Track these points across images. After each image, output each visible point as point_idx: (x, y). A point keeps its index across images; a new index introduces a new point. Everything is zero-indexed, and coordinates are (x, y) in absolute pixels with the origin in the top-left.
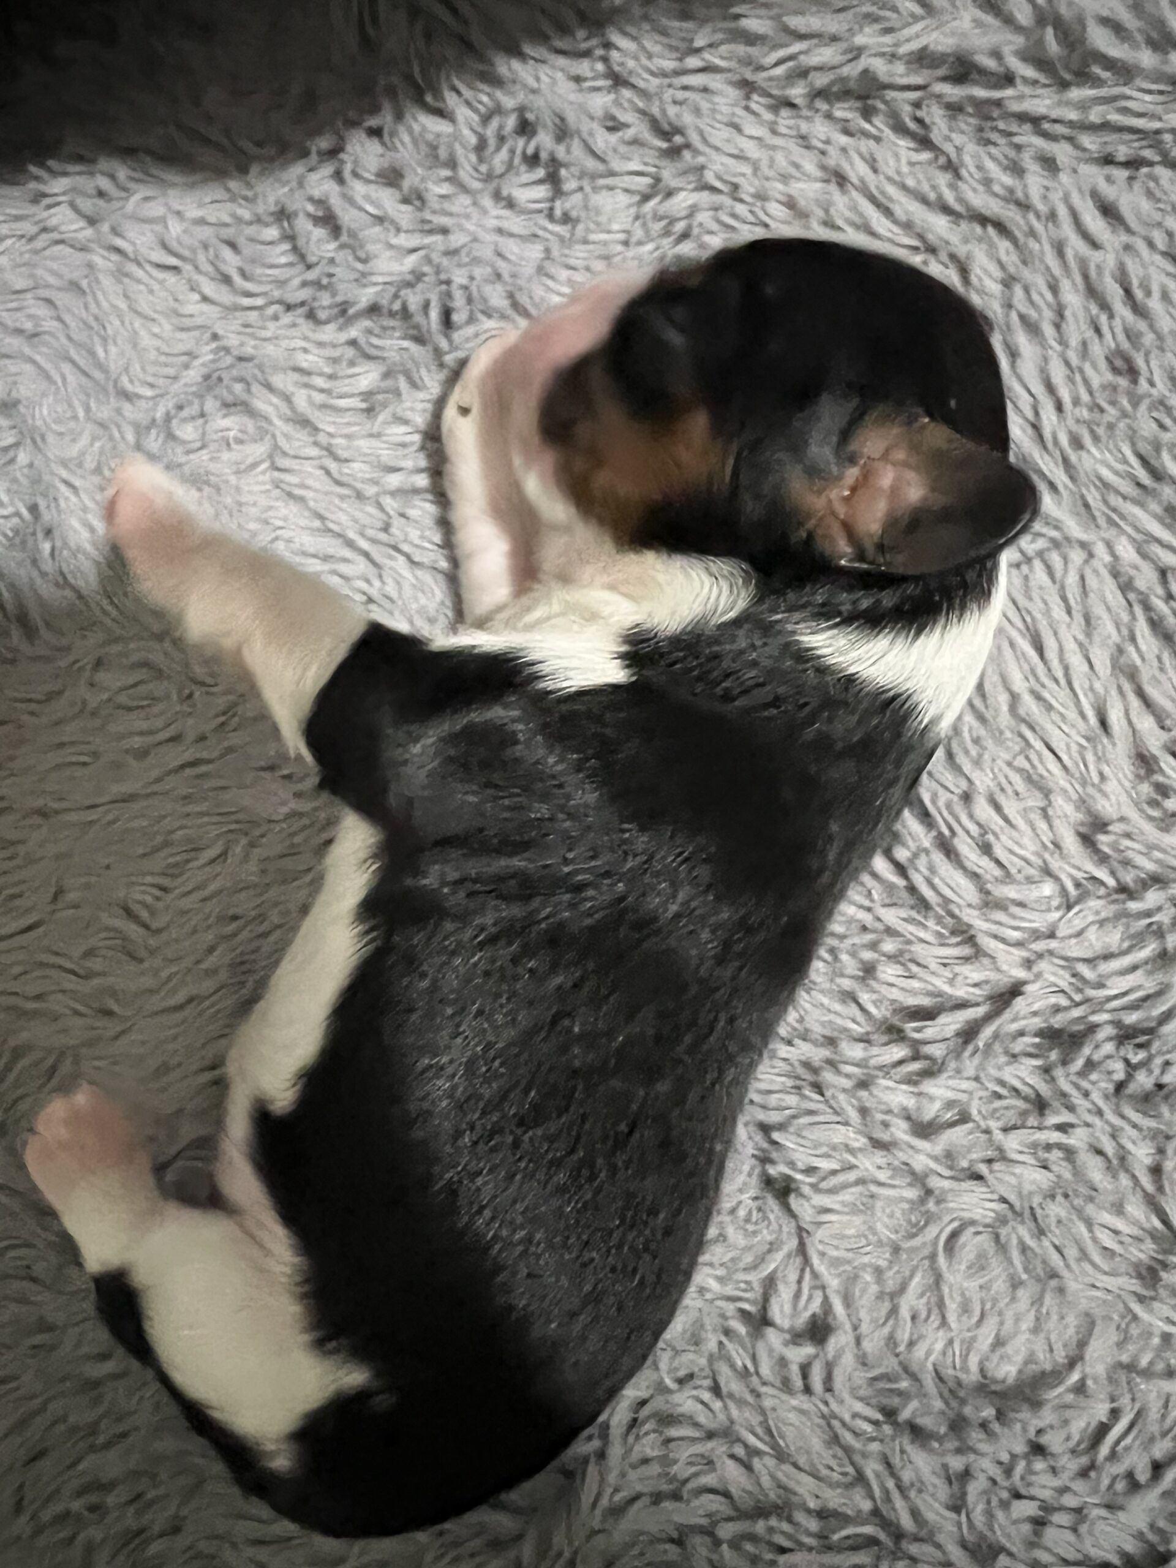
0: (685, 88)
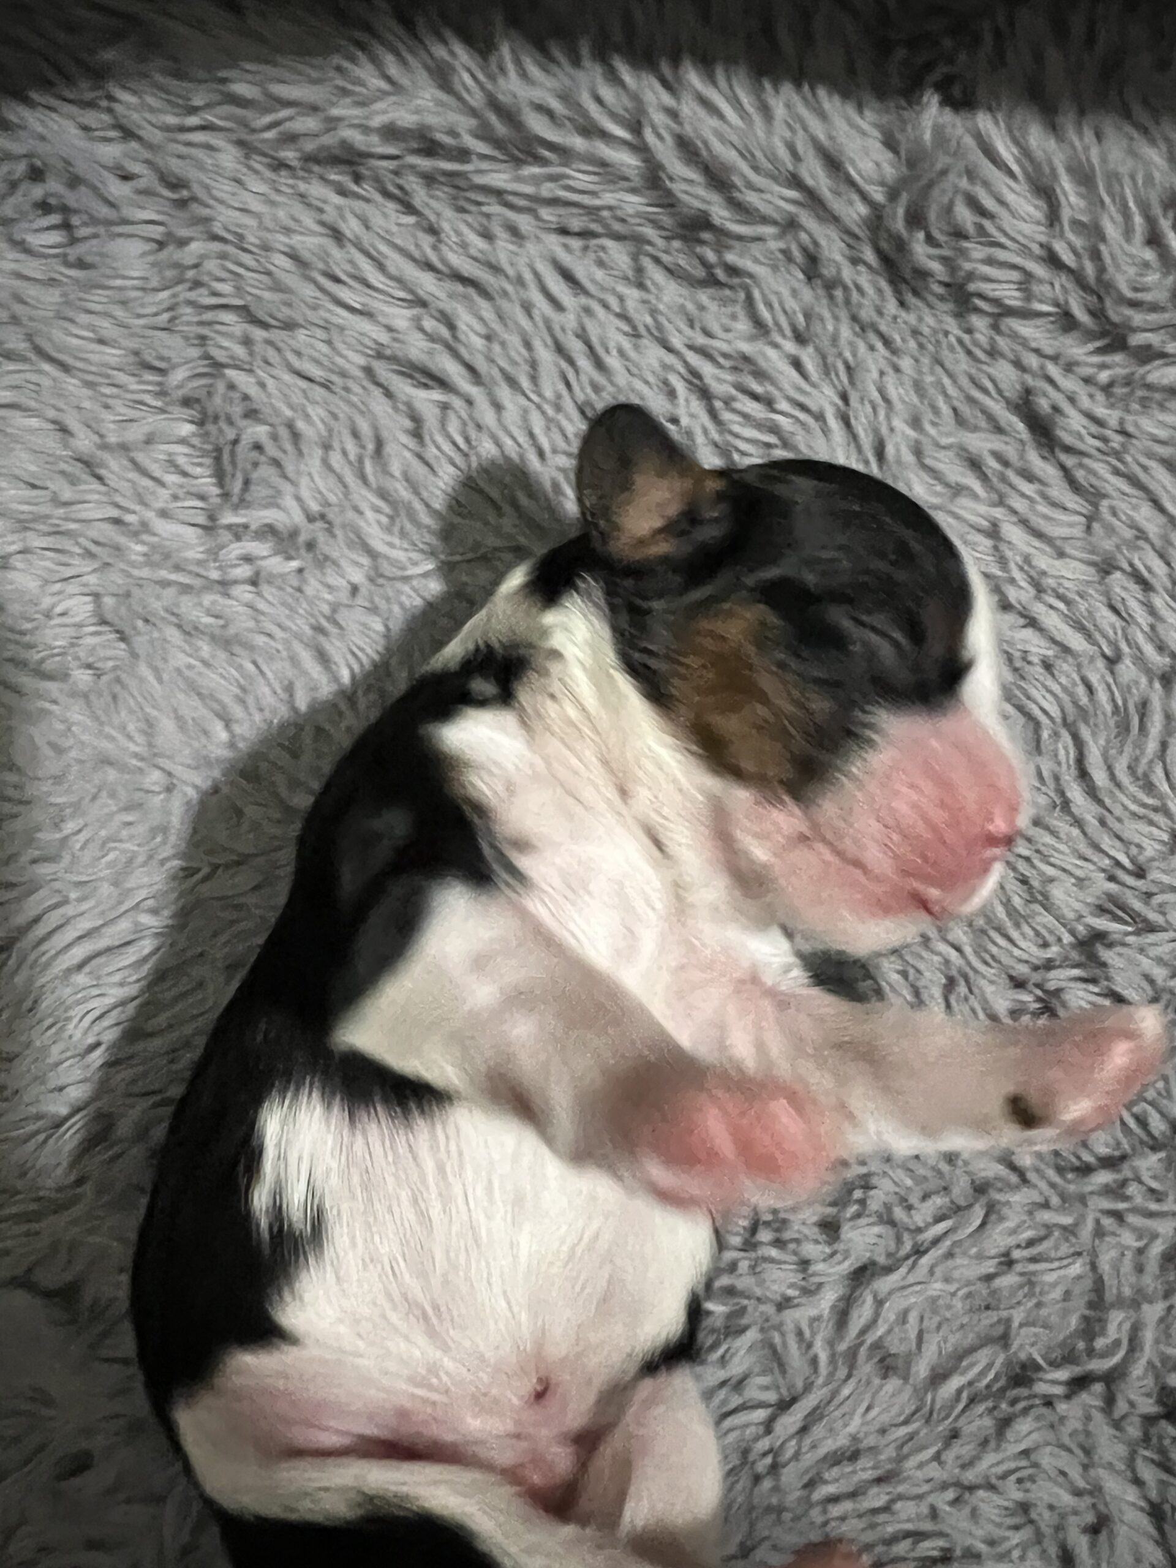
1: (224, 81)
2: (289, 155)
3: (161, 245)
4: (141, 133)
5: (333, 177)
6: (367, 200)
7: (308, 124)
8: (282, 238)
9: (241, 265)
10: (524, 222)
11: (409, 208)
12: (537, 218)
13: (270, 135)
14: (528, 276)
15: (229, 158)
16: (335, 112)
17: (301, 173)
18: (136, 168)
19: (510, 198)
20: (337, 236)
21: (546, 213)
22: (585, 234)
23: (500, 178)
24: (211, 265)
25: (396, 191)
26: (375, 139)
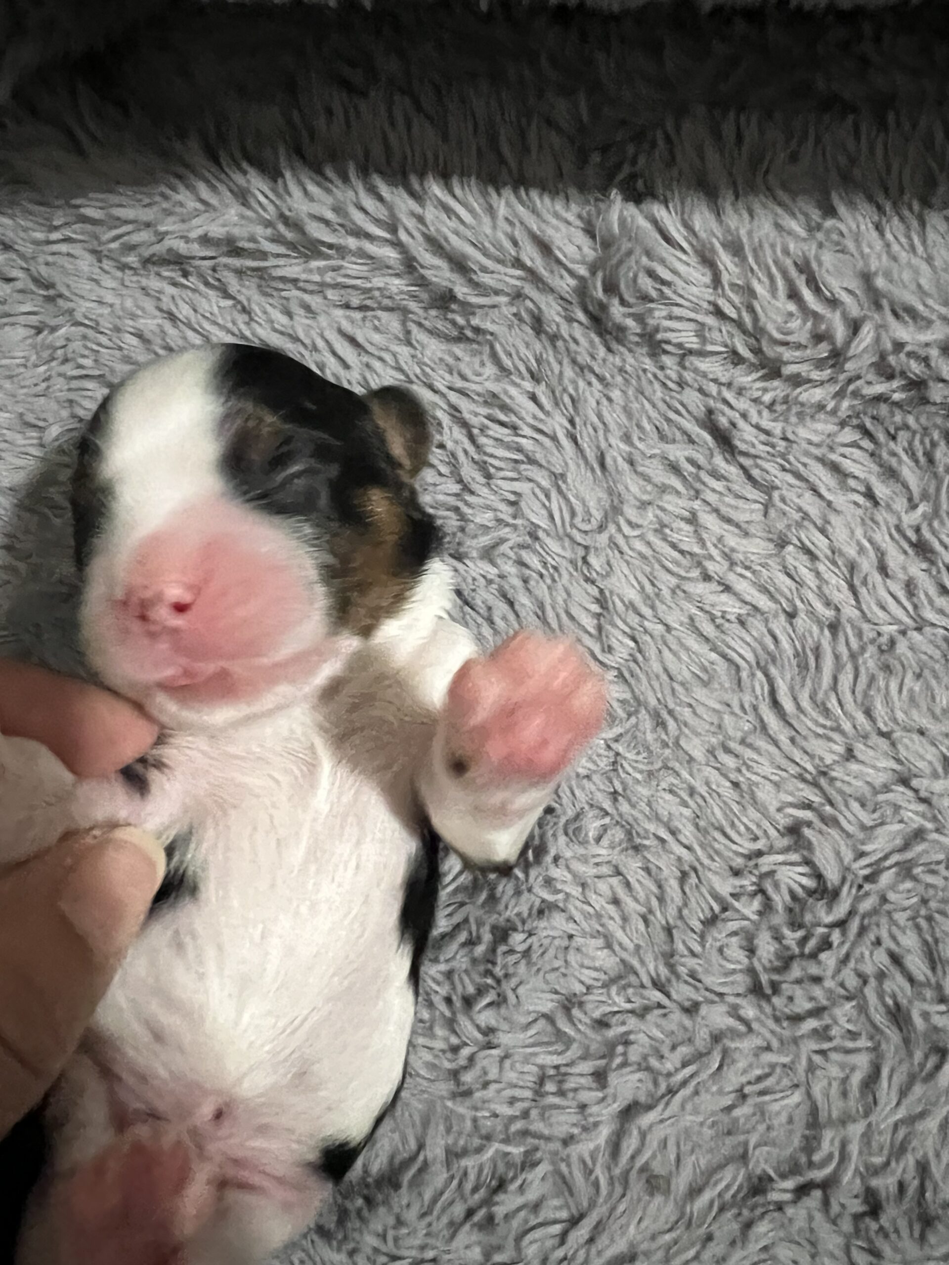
0: (54, 254)
1: (78, 207)
2: (132, 259)
3: (39, 331)
4: (16, 247)
5: (166, 274)
6: (194, 291)
7: (144, 236)
8: (131, 323)
9: (99, 345)
10: (314, 301)
11: (227, 295)
12: (325, 298)
13: (114, 245)
14: (320, 344)
15: (86, 263)
16: (162, 229)
17: (142, 272)
18: (15, 273)
19: (301, 284)
20: (172, 317)
21: (331, 294)
22: (362, 308)
23: (293, 269)
24: (77, 345)
25: (216, 283)
26: (196, 246)
